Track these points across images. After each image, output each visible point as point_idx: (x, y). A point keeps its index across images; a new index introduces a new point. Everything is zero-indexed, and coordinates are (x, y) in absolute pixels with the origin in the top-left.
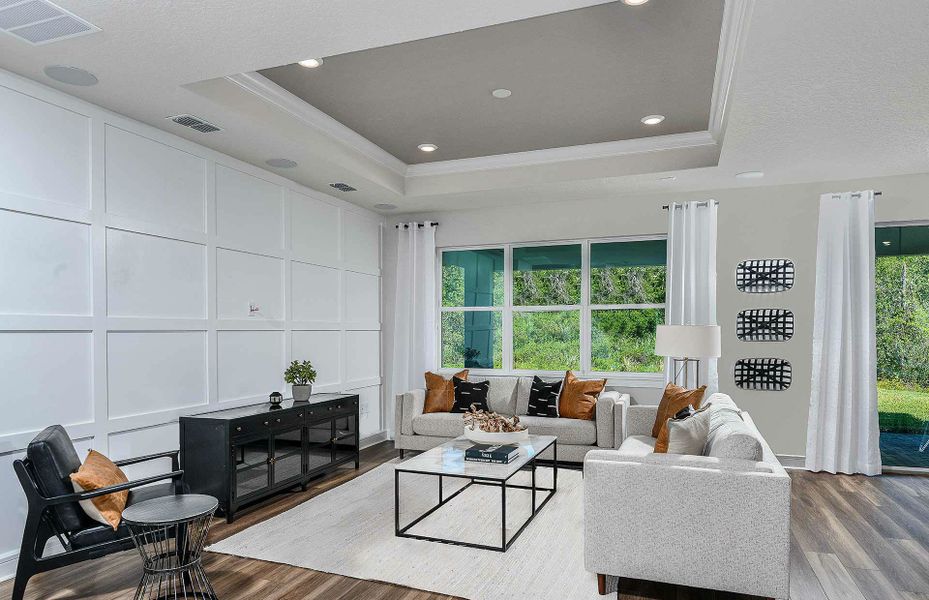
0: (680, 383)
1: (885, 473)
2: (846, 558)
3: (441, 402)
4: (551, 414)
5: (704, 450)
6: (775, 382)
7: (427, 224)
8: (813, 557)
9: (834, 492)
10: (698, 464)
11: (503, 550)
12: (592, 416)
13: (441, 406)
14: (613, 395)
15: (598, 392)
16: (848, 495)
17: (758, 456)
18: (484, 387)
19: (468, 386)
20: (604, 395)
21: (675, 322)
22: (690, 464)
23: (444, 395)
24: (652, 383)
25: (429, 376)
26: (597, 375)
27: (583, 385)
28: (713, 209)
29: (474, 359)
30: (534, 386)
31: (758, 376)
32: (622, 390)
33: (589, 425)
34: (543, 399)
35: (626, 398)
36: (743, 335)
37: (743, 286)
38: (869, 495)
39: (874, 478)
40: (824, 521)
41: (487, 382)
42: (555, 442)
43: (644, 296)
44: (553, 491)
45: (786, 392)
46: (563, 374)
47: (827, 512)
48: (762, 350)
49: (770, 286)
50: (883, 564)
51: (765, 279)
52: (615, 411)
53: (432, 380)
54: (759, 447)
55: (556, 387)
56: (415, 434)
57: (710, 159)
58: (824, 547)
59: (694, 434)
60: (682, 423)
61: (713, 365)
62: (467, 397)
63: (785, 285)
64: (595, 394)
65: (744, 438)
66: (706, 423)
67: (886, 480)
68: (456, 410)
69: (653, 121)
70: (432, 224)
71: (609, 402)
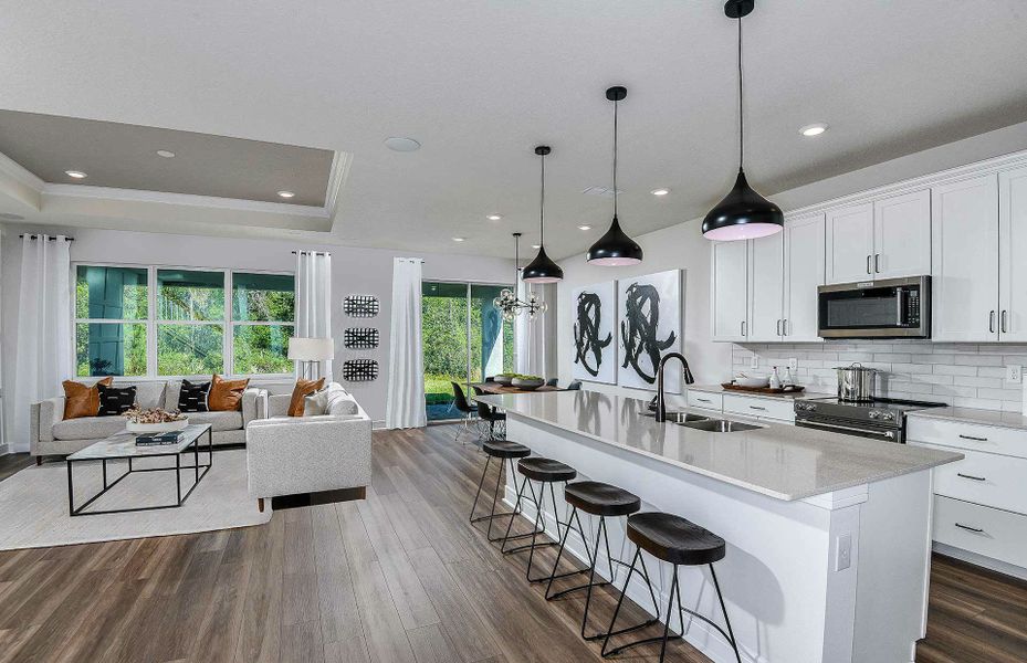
0: (307, 377)
1: (429, 425)
2: (404, 467)
3: (84, 407)
4: (202, 409)
5: (325, 412)
6: (368, 375)
7: (61, 238)
8: (387, 469)
9: (401, 438)
10: (323, 420)
11: (179, 506)
12: (239, 407)
13: (85, 411)
14: (256, 391)
15: (242, 389)
16: (409, 438)
17: (355, 411)
18: (131, 391)
19: (116, 392)
20: (247, 391)
21: (302, 336)
22: (318, 420)
23: (87, 401)
24: (285, 380)
25: (68, 385)
26: (241, 377)
27: (230, 384)
28: (328, 258)
29: (103, 369)
30: (182, 387)
31: (359, 372)
32: (261, 388)
33: (238, 414)
34: (192, 398)
35: (264, 393)
36: (348, 345)
37: (348, 312)
38: (420, 438)
39: (423, 429)
40: (395, 453)
41: (135, 387)
42: (210, 428)
43: (267, 312)
44: (209, 467)
45: (376, 381)
46: (210, 377)
47: (397, 448)
48: (360, 354)
49: (365, 313)
50: (421, 466)
51: (361, 308)
52: (258, 402)
53: (72, 389)
54: (356, 407)
55: (205, 387)
56: (56, 439)
57: (325, 226)
58: (392, 464)
59: (319, 404)
60: (311, 398)
61: (329, 364)
62: (115, 402)
63: (374, 313)
64: (239, 390)
65: (348, 403)
66: (326, 396)
67: (429, 428)
68: (102, 413)
69: (286, 195)
70: (66, 239)
71: (253, 396)
